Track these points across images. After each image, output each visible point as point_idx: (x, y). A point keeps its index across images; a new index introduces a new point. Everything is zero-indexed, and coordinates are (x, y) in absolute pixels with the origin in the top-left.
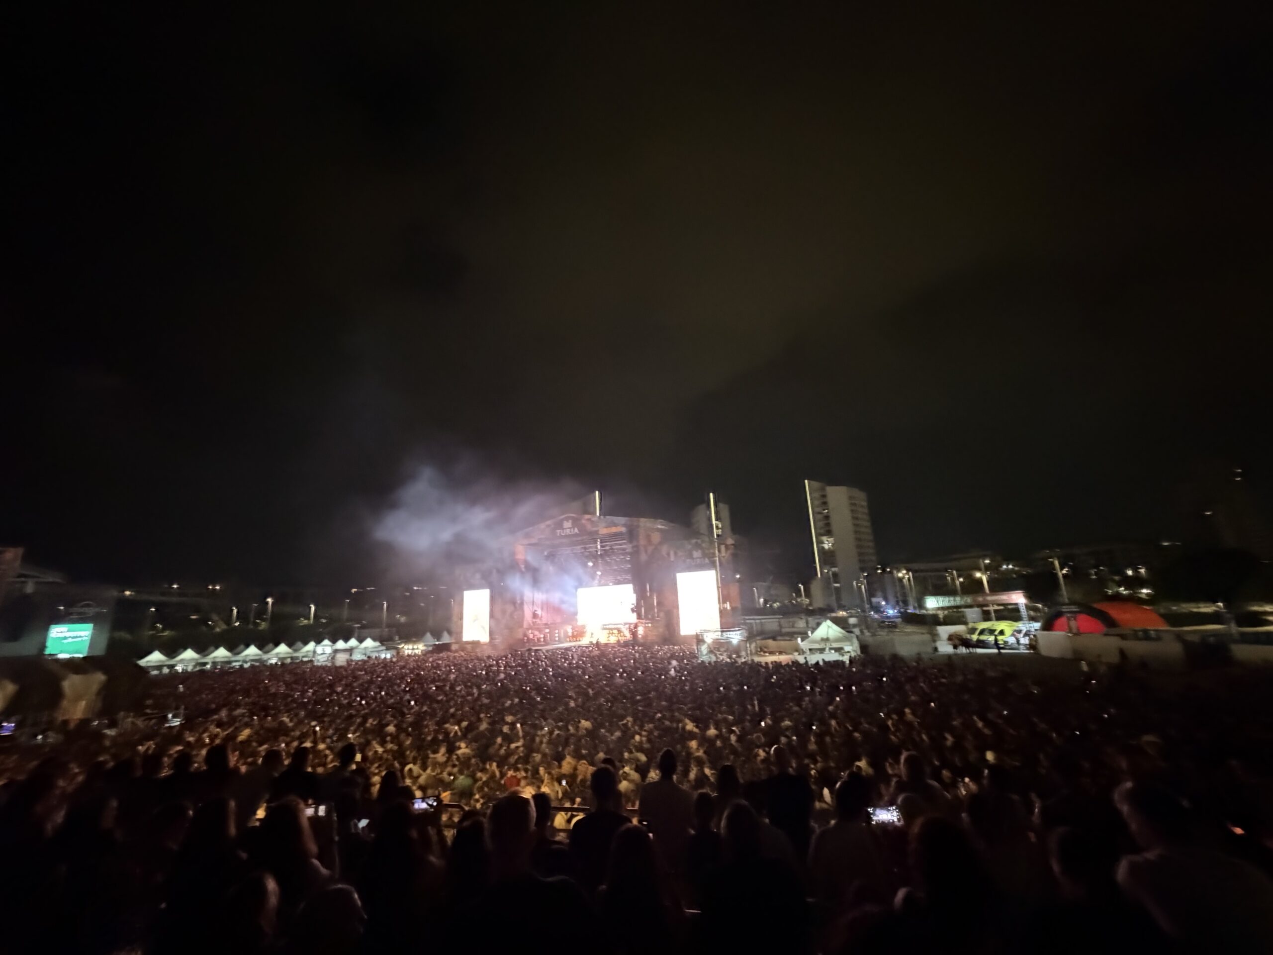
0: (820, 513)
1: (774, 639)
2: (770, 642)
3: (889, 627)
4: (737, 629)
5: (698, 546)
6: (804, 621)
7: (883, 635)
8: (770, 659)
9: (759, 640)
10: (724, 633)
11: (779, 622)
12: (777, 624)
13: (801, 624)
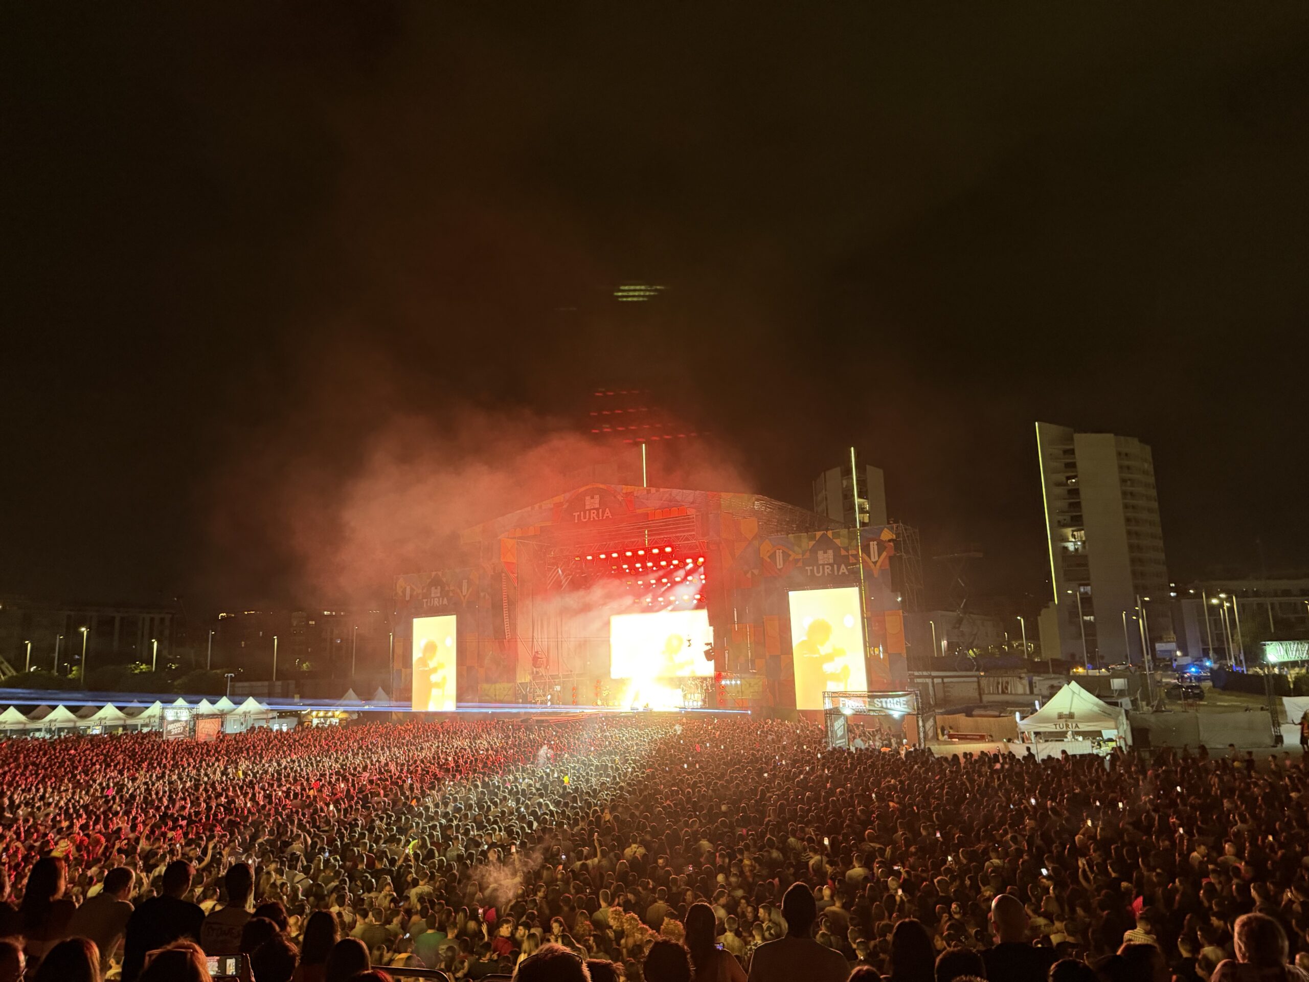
0: (1059, 484)
1: (969, 714)
2: (962, 719)
3: (1186, 696)
4: (900, 693)
5: (826, 543)
6: (1026, 682)
7: (1176, 711)
8: (960, 748)
9: (942, 714)
10: (876, 700)
11: (979, 682)
12: (975, 686)
13: (1019, 687)
